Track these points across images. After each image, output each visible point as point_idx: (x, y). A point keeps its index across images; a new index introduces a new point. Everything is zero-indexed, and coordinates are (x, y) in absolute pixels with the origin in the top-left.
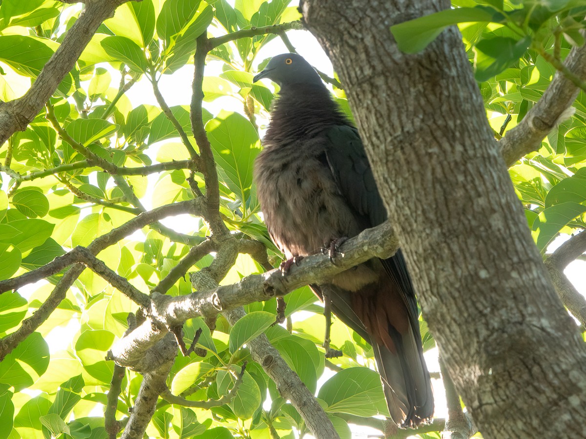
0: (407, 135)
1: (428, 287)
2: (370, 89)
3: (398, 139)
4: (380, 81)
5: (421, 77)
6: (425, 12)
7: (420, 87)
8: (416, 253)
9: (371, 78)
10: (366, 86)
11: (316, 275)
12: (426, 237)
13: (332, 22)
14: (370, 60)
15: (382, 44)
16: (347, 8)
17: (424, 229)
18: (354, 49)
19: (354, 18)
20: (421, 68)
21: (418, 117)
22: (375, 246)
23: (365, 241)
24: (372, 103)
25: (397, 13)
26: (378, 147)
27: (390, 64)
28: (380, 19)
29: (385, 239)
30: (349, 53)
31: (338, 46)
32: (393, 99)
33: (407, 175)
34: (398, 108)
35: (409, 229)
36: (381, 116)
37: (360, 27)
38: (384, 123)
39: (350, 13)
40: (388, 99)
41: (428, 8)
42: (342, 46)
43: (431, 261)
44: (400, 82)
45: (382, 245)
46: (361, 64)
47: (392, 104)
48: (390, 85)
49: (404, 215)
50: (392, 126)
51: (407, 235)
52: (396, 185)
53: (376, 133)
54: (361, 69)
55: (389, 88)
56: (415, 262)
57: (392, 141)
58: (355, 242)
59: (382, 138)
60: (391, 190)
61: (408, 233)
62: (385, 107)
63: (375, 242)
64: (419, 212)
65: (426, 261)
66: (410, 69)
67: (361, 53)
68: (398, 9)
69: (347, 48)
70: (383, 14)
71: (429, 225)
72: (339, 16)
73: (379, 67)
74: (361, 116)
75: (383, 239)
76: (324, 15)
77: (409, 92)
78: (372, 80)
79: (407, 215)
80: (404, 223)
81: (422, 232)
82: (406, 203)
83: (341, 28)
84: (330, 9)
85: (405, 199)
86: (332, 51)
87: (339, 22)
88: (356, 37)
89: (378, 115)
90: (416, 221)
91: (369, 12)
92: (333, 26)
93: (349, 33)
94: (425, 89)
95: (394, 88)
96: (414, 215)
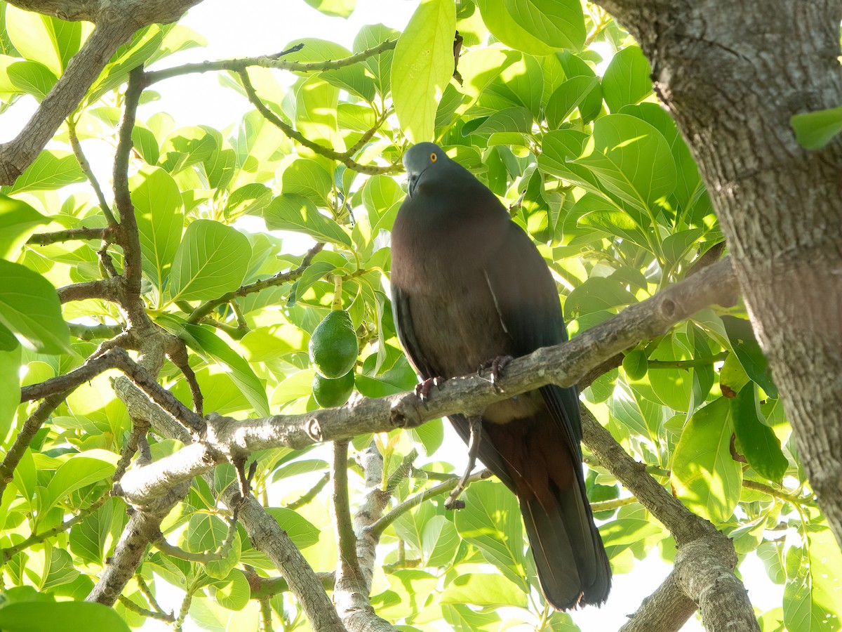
0: (803, 249)
1: (827, 448)
2: (754, 187)
3: (792, 254)
4: (768, 178)
5: (823, 176)
6: (825, 91)
7: (822, 188)
8: (811, 402)
9: (756, 173)
10: (748, 183)
11: (466, 403)
12: (828, 383)
13: (704, 97)
14: (756, 150)
15: (772, 130)
16: (725, 80)
17: (826, 373)
18: (734, 134)
19: (734, 94)
20: (823, 164)
21: (818, 227)
22: (556, 371)
23: (542, 364)
24: (756, 205)
25: (792, 91)
26: (761, 262)
27: (783, 157)
28: (770, 97)
29: (572, 363)
30: (725, 139)
31: (710, 129)
32: (785, 202)
33: (802, 301)
34: (793, 214)
35: (802, 371)
36: (769, 223)
37: (743, 107)
38: (772, 232)
39: (729, 87)
40: (779, 202)
41: (828, 87)
42: (716, 129)
43: (834, 415)
44: (795, 180)
45: (566, 370)
46: (743, 154)
47: (783, 208)
48: (782, 183)
49: (795, 353)
50: (784, 237)
51: (798, 380)
52: (785, 313)
53: (759, 244)
54: (742, 161)
55: (781, 188)
56: (807, 413)
57: (782, 256)
58: (526, 364)
59: (767, 251)
60: (778, 320)
61: (800, 377)
62: (775, 212)
63: (557, 365)
64: (819, 350)
65: (825, 414)
66: (809, 165)
67: (743, 140)
68: (793, 86)
69: (722, 132)
70: (773, 91)
71: (832, 367)
72: (715, 91)
73: (768, 160)
74: (737, 221)
75: (569, 362)
76: (694, 87)
77: (808, 194)
78: (758, 176)
79: (800, 353)
80: (794, 363)
81: (821, 376)
82: (799, 337)
83: (717, 105)
84: (703, 80)
85: (798, 331)
86: (700, 134)
87: (714, 98)
88: (737, 119)
89: (764, 222)
90: (813, 362)
91: (754, 87)
92: (705, 103)
93: (727, 113)
94: (828, 191)
95: (787, 188)
96: (811, 353)
